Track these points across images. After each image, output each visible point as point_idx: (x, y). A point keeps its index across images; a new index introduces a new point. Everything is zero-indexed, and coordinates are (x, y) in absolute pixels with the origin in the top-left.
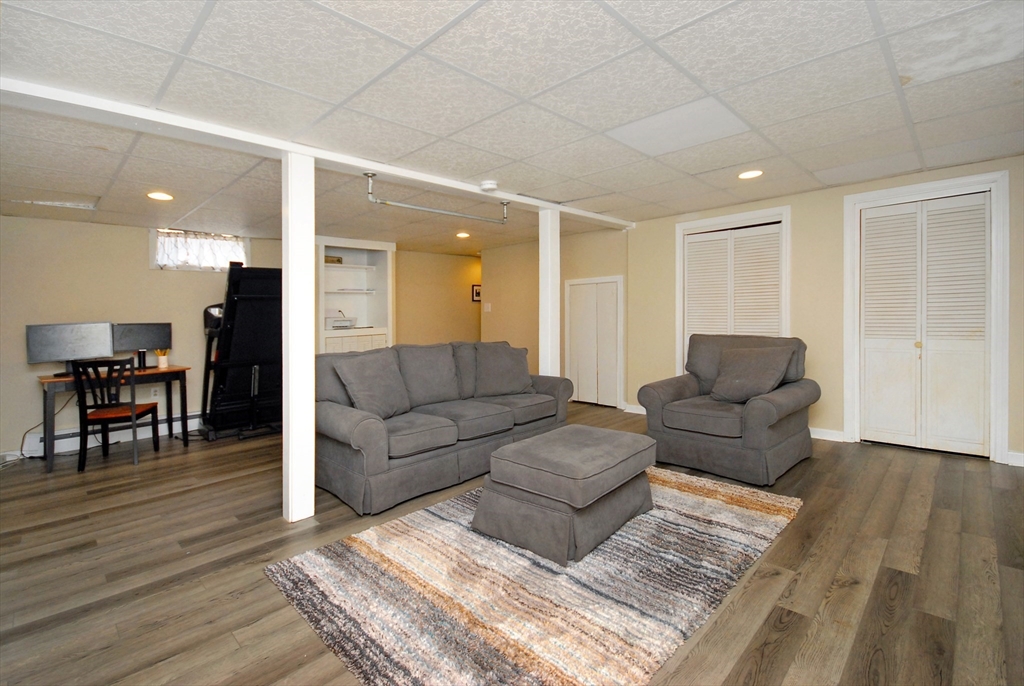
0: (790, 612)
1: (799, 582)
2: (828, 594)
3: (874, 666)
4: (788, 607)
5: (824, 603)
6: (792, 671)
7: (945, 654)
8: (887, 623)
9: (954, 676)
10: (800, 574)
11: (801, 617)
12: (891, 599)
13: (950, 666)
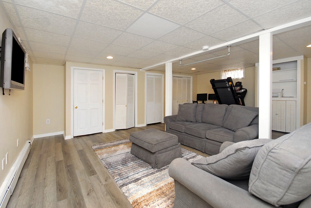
0: (93, 175)
1: (100, 183)
2: (91, 185)
3: (72, 177)
4: (95, 175)
5: (90, 182)
6: (83, 168)
7: (59, 190)
8: (74, 188)
9: (56, 186)
10: (102, 185)
11: (90, 176)
12: (76, 196)
13: (57, 188)
